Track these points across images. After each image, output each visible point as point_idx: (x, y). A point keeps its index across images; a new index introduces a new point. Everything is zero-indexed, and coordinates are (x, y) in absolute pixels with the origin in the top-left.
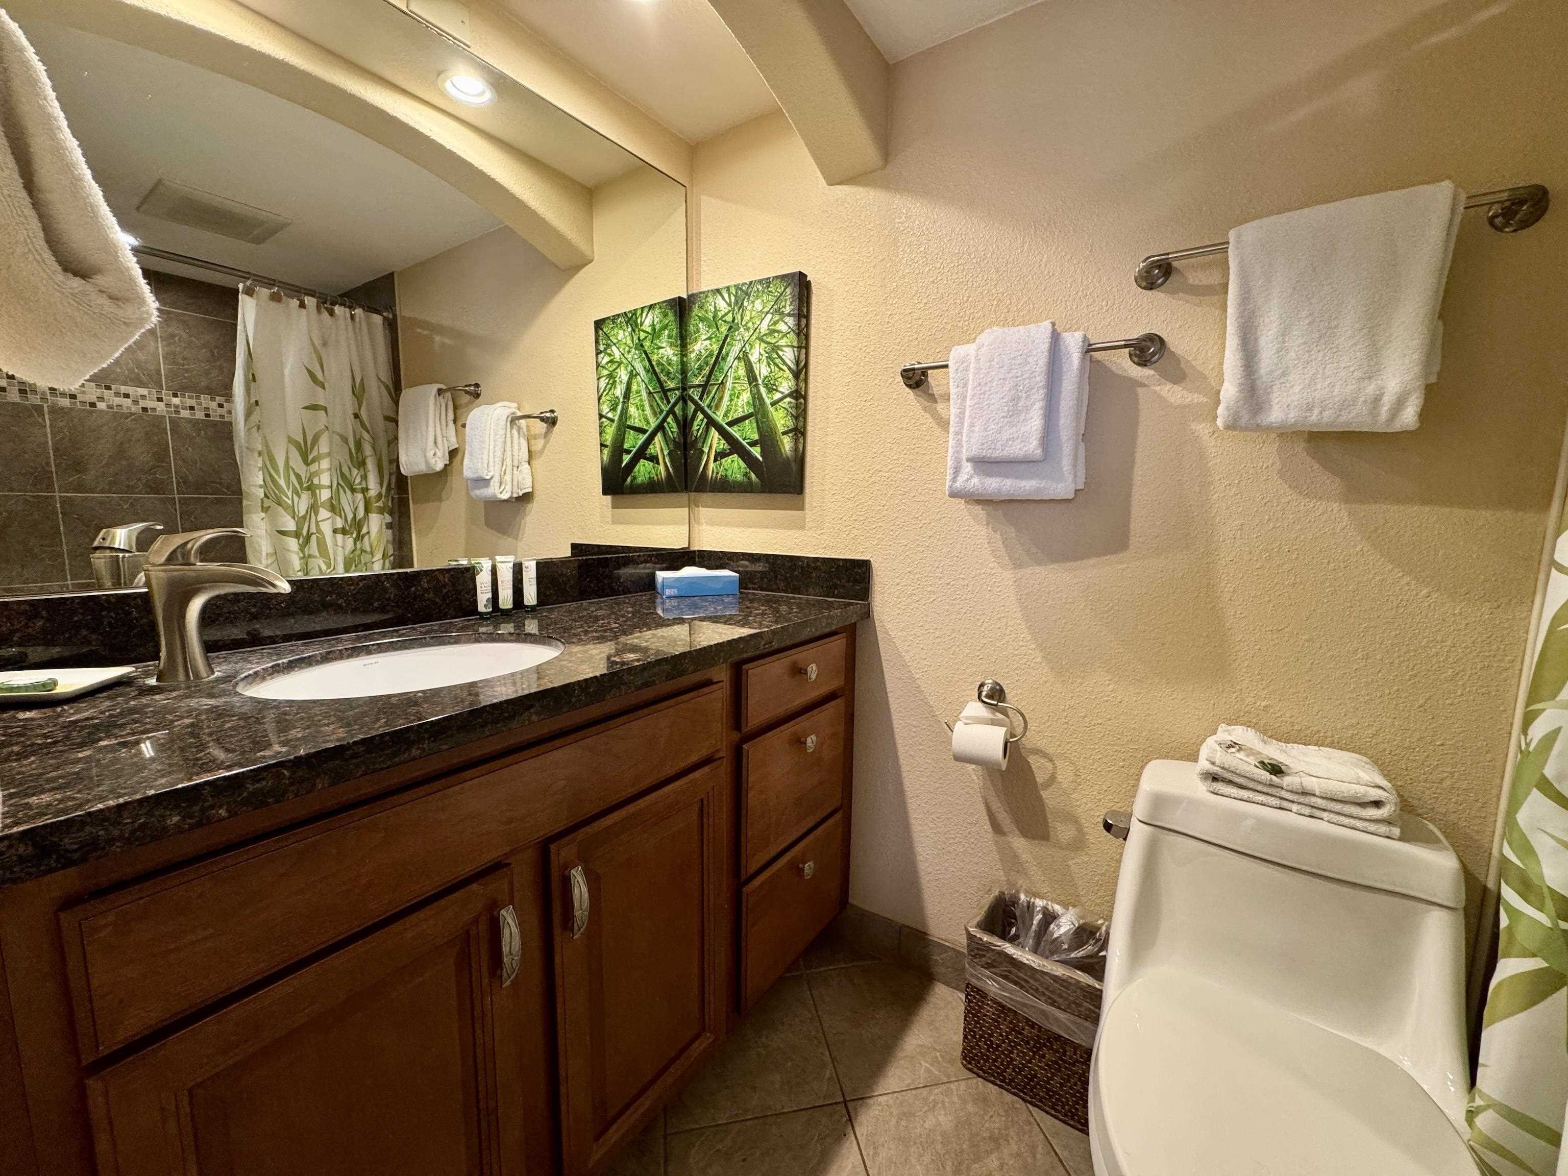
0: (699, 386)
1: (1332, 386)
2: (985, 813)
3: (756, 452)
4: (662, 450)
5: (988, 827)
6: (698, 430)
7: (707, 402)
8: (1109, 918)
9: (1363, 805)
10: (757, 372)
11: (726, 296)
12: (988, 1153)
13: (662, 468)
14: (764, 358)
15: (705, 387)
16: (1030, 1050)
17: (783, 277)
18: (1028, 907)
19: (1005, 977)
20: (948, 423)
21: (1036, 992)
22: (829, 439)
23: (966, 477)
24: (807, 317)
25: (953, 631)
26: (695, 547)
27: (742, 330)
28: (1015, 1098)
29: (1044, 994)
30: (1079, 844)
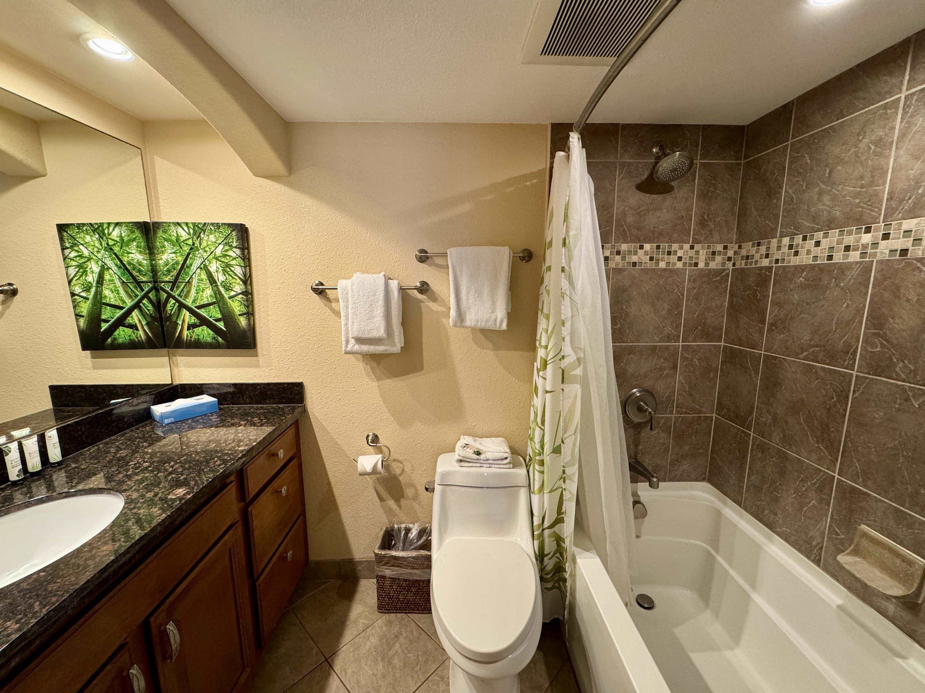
0: (169, 282)
1: (483, 314)
2: (375, 494)
3: (221, 325)
4: (140, 321)
5: (378, 500)
6: (172, 310)
7: (178, 292)
8: (430, 522)
9: (502, 460)
10: (216, 279)
11: (186, 228)
12: (394, 644)
13: (141, 332)
14: (220, 270)
15: (174, 283)
16: (406, 591)
17: (229, 225)
18: (399, 529)
19: (393, 566)
20: (340, 313)
21: (406, 567)
22: (270, 317)
23: (352, 345)
24: (248, 248)
25: (351, 412)
26: (177, 382)
27: (201, 251)
28: (402, 614)
29: (409, 566)
30: (416, 497)
